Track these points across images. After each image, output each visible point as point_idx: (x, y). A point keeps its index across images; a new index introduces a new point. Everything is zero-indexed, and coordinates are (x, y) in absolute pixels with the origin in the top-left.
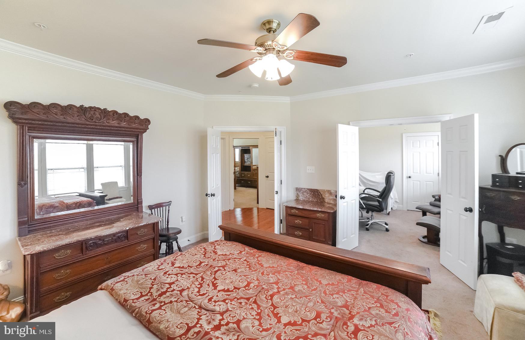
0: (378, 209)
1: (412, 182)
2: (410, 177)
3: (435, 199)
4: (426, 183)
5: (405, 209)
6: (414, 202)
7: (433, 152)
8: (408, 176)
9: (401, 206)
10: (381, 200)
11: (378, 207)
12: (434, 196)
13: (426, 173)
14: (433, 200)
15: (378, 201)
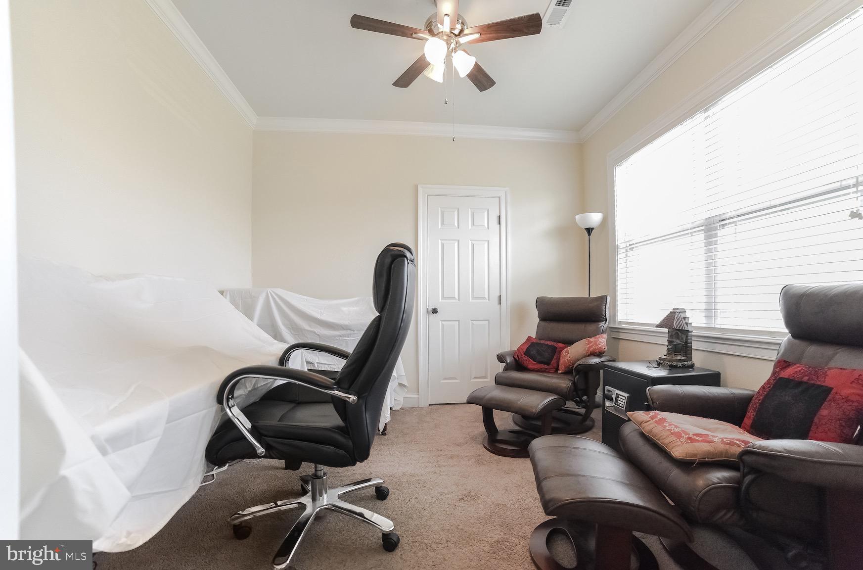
0: (342, 452)
1: (440, 324)
2: (435, 311)
3: (507, 364)
4: (473, 325)
5: (424, 403)
6: (446, 379)
7: (489, 241)
8: (430, 309)
9: (415, 395)
10: (353, 398)
11: (340, 438)
12: (501, 358)
13: (474, 297)
14: (501, 370)
15: (341, 406)
